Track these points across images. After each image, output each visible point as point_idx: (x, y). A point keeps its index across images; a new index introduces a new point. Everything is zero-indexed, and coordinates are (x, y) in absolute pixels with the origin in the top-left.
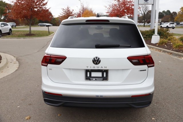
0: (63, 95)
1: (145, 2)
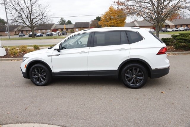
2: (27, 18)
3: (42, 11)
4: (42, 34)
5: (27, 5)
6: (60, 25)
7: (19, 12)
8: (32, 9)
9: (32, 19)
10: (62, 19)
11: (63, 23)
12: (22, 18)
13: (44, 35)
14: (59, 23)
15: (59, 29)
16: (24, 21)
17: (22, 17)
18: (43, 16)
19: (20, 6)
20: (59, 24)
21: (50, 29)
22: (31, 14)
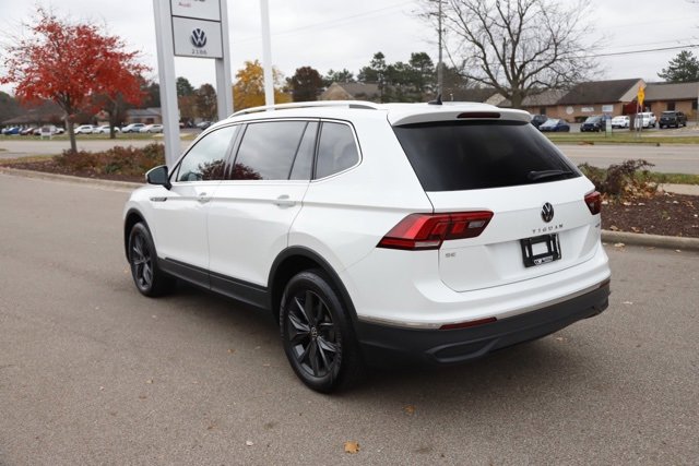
0: (498, 318)
1: (195, 48)
2: (503, 63)
3: (555, 28)
4: (565, 123)
5: (505, 14)
6: (671, 83)
7: (475, 41)
8: (521, 24)
9: (518, 65)
10: (683, 56)
11: (682, 75)
12: (486, 63)
13: (575, 128)
14: (664, 76)
15: (655, 101)
16: (488, 71)
17: (484, 59)
18: (559, 51)
19: (483, 17)
20: (664, 80)
21: (615, 102)
22: (515, 44)
